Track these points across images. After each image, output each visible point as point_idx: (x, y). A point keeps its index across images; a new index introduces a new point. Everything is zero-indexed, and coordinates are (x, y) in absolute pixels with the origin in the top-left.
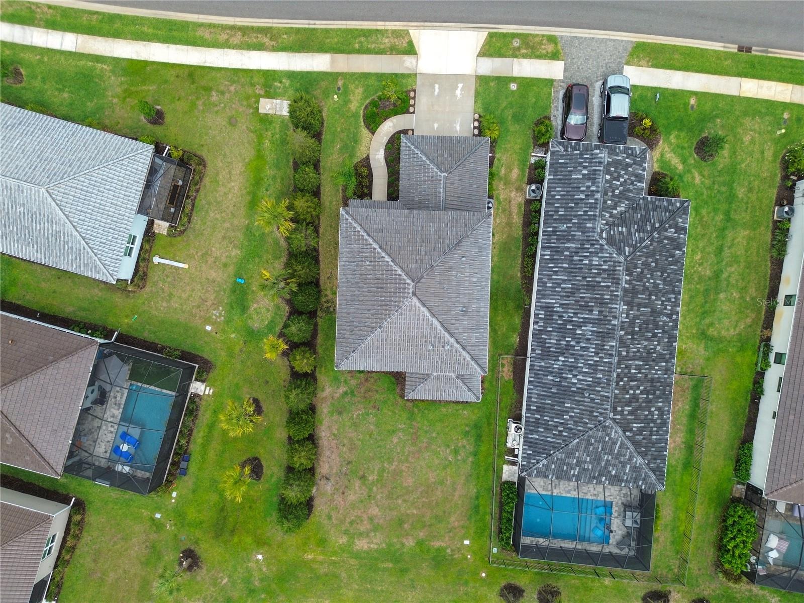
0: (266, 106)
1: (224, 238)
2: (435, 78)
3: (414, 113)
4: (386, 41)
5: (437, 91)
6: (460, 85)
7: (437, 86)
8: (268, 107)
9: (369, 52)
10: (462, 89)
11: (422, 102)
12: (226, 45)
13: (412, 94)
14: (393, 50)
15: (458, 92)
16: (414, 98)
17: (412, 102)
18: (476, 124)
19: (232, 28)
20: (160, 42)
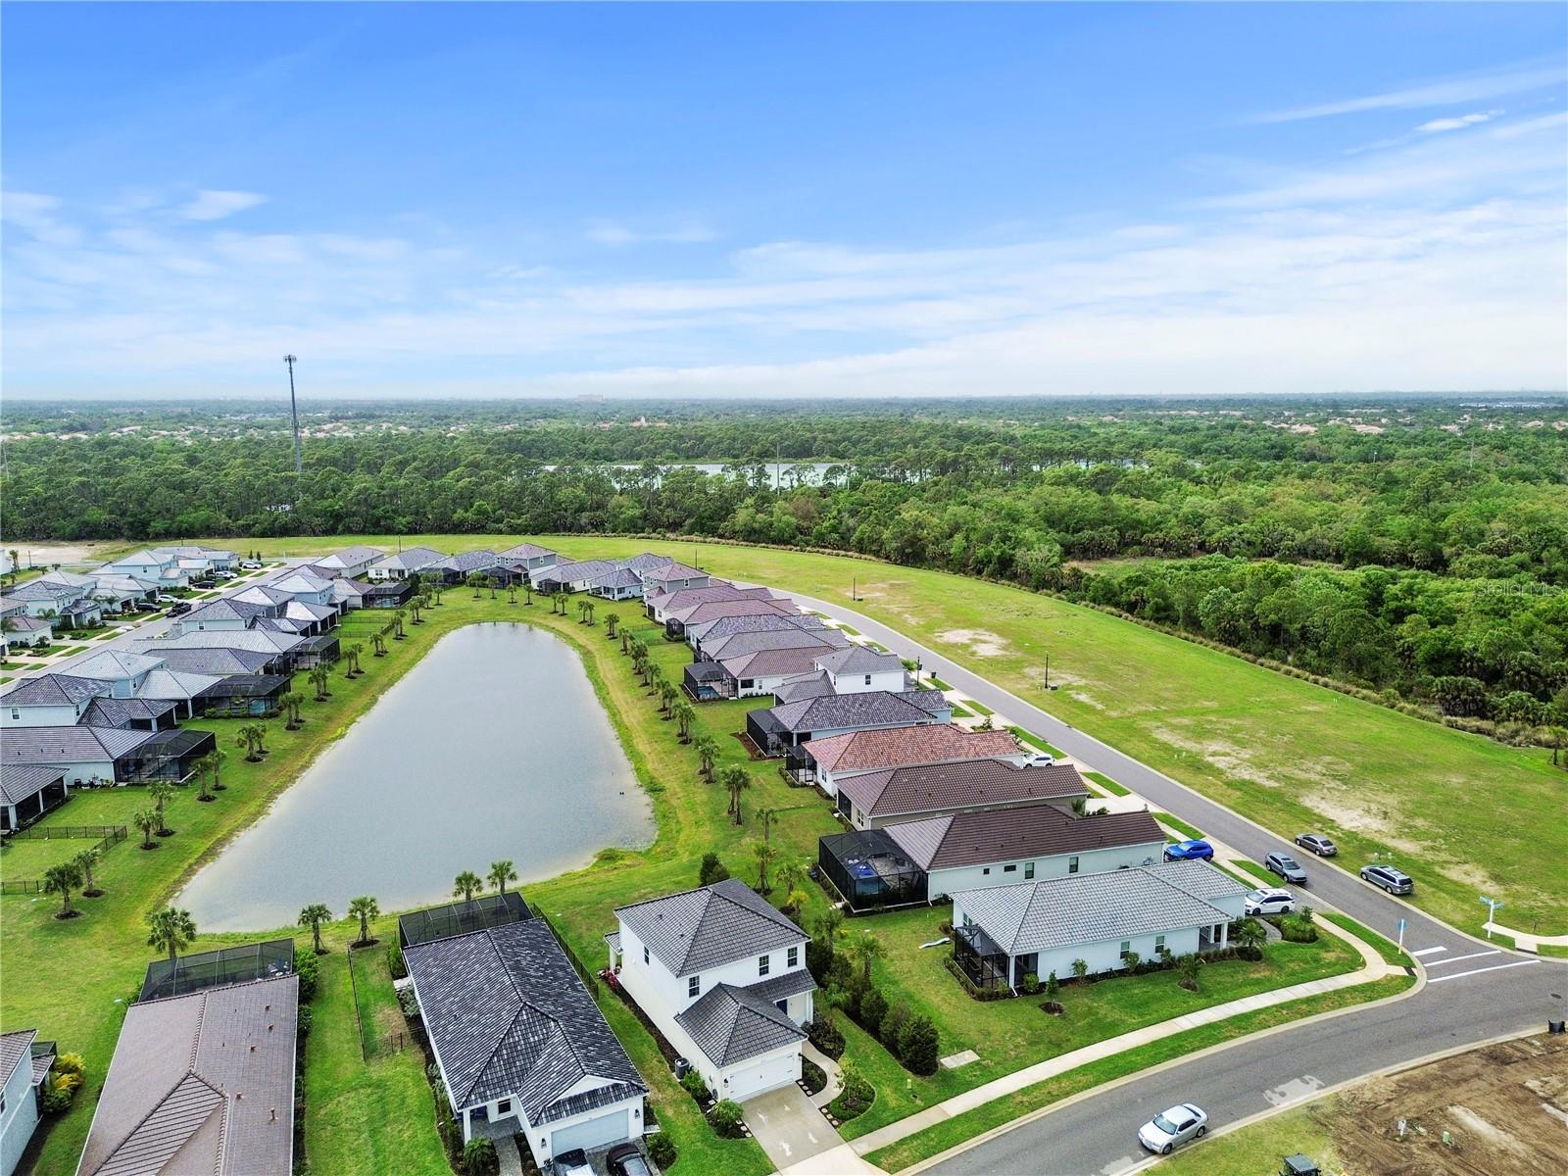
0: (969, 1057)
1: (910, 972)
2: (822, 1147)
3: (820, 1109)
4: (905, 1154)
5: (811, 1137)
6: (789, 1153)
7: (815, 1141)
8: (967, 1056)
9: (914, 1136)
10: (784, 1151)
11: (820, 1123)
12: (1058, 1078)
13: (835, 1123)
14: (891, 1150)
15: (786, 1147)
16: (830, 1121)
17: (830, 1116)
18: (743, 1128)
19: (1067, 1094)
20: (1115, 1055)
